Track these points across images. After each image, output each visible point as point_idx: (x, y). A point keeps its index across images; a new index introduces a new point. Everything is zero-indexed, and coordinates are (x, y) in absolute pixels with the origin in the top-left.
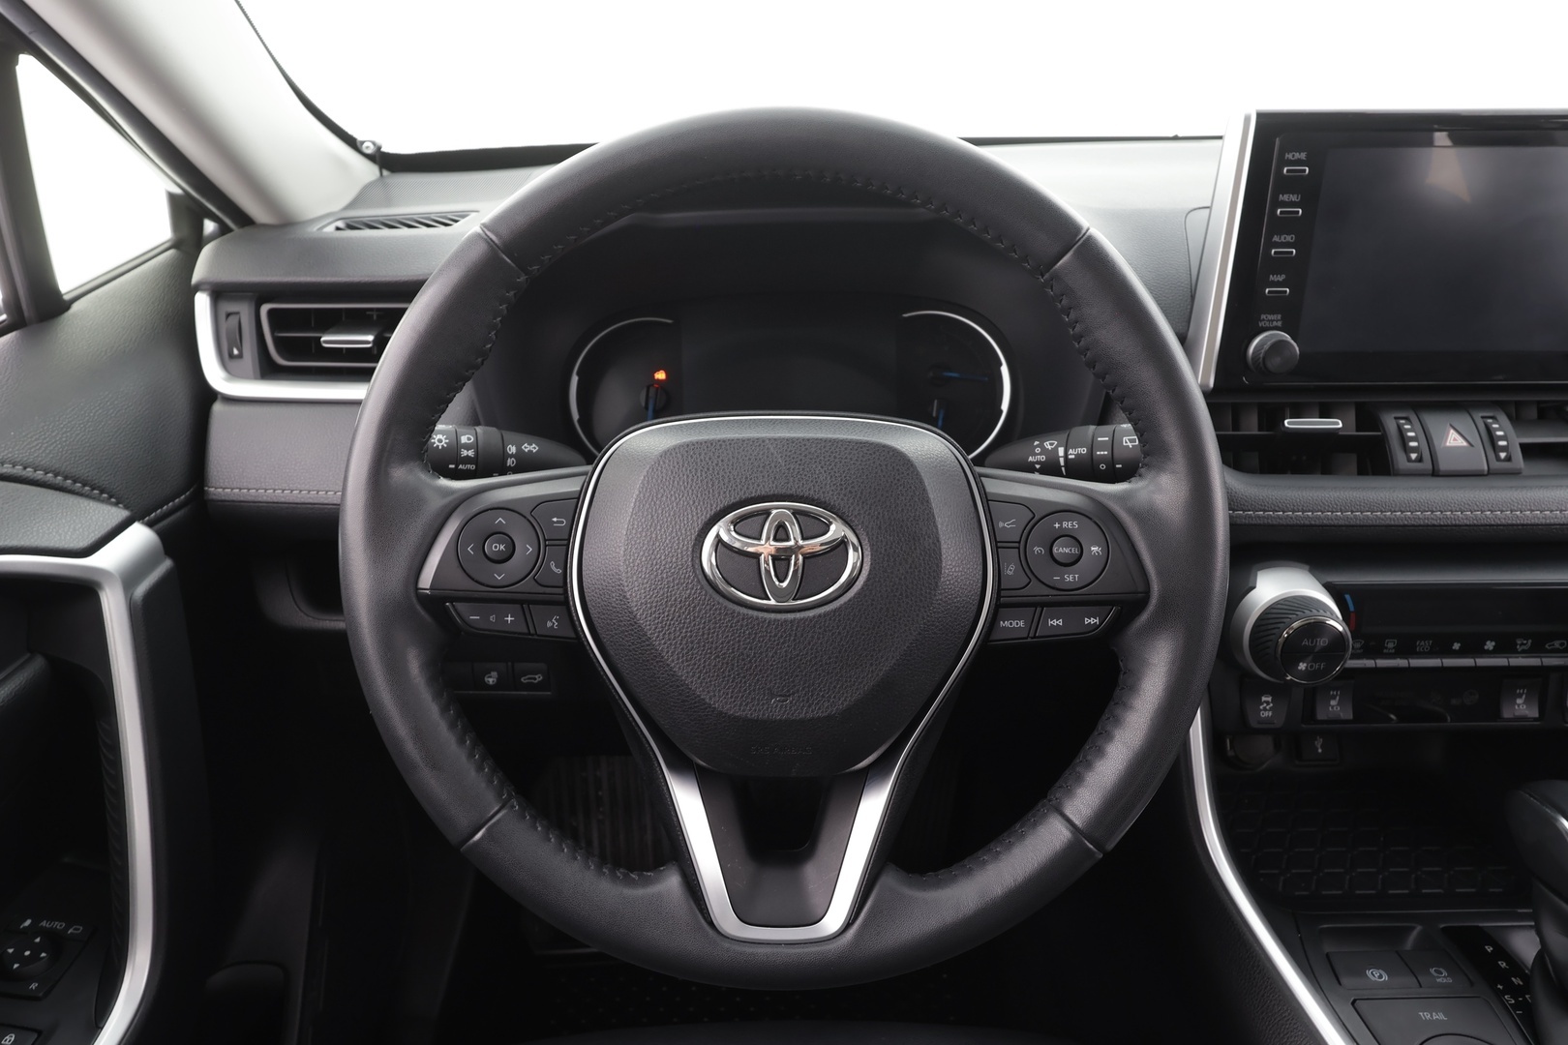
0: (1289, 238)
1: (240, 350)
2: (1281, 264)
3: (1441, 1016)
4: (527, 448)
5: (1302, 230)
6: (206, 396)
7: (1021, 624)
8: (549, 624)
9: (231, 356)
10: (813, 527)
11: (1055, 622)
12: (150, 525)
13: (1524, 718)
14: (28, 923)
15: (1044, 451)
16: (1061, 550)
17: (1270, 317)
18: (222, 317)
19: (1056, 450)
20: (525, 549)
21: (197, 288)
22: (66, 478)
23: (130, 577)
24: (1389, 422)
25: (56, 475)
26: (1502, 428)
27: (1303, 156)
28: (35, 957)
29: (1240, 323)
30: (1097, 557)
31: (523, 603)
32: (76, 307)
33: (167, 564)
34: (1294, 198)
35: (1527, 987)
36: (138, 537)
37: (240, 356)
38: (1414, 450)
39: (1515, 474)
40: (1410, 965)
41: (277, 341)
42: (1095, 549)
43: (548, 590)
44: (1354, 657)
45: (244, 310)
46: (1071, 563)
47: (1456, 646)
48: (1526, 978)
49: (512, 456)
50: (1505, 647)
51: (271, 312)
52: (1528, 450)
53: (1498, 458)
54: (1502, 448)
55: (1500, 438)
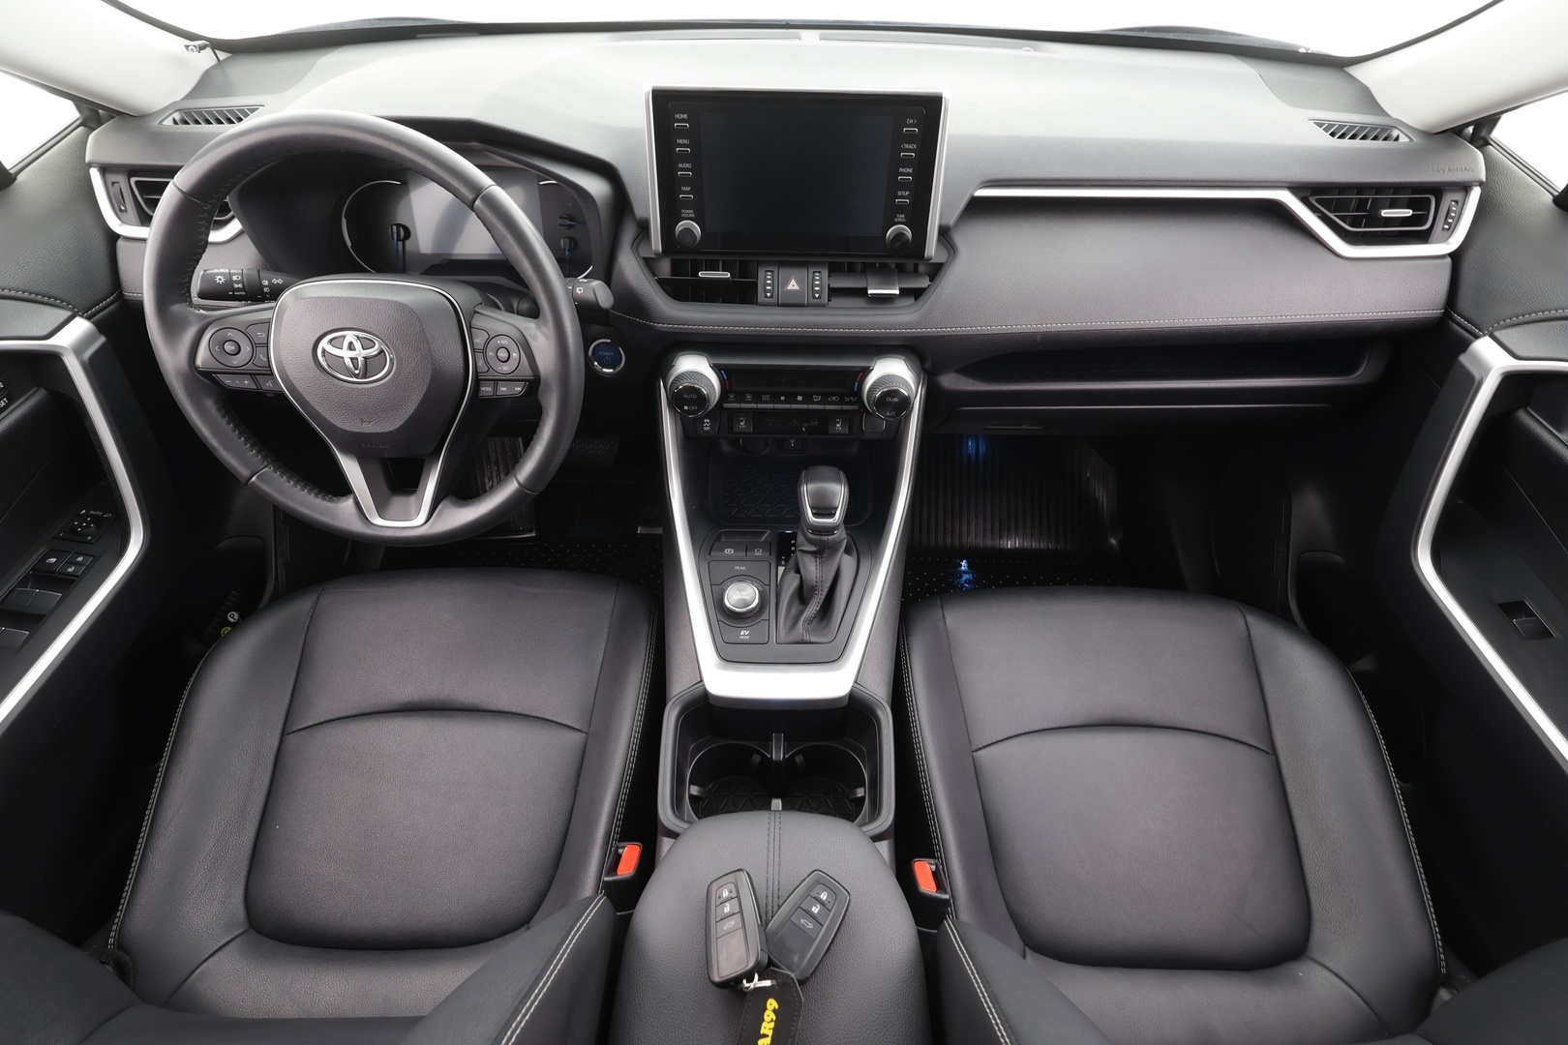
0: (688, 166)
1: (125, 206)
2: (686, 181)
3: (744, 568)
4: (275, 281)
5: (693, 161)
6: (113, 238)
7: (490, 390)
8: (266, 386)
9: (121, 210)
11: (503, 389)
12: (89, 318)
13: (841, 434)
14: (84, 511)
16: (503, 354)
17: (687, 211)
18: (110, 185)
20: (246, 349)
21: (90, 165)
22: (31, 293)
23: (78, 350)
24: (762, 273)
25: (24, 292)
26: (821, 278)
27: (685, 116)
28: (88, 526)
29: (669, 215)
30: (515, 359)
31: (252, 375)
32: (20, 178)
33: (102, 339)
34: (686, 142)
36: (80, 327)
37: (126, 211)
38: (769, 291)
39: (821, 305)
40: (749, 547)
41: (146, 201)
42: (514, 355)
43: (261, 369)
45: (121, 179)
49: (266, 286)
50: (809, 400)
51: (137, 182)
52: (834, 292)
53: (814, 297)
54: (817, 292)
55: (817, 286)
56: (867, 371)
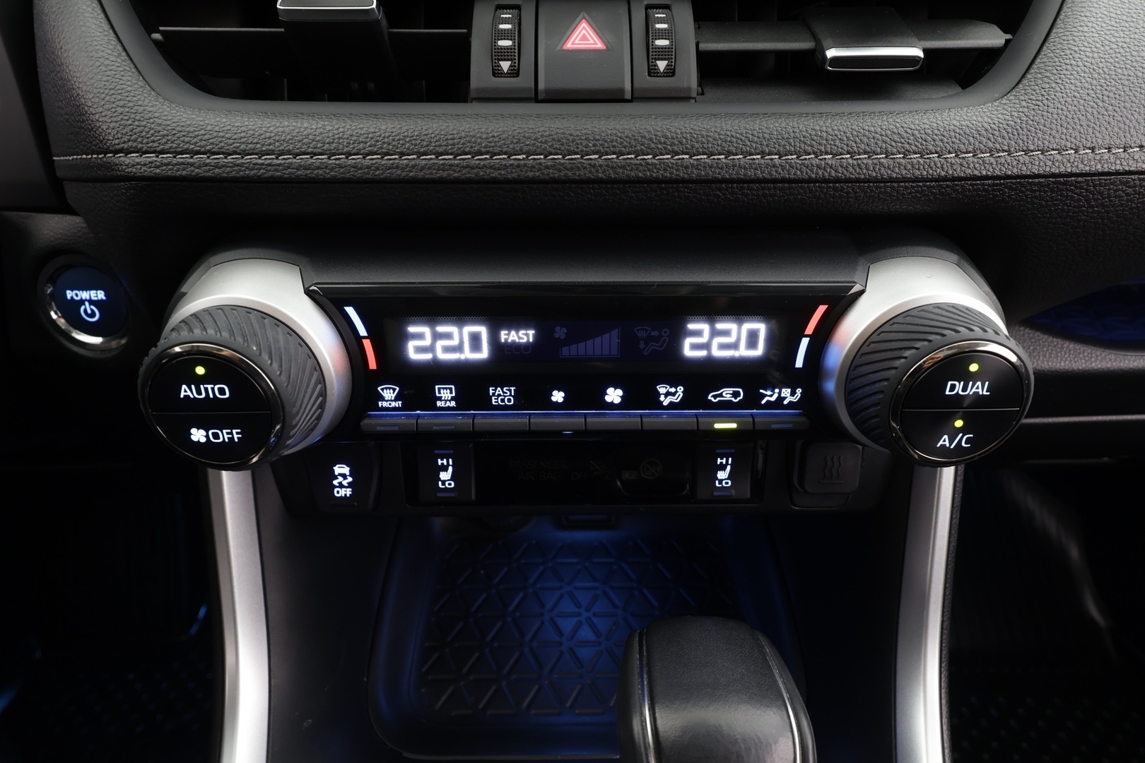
13: (733, 498)
39: (680, 97)
53: (653, 71)
54: (664, 53)
55: (662, 34)
56: (842, 302)
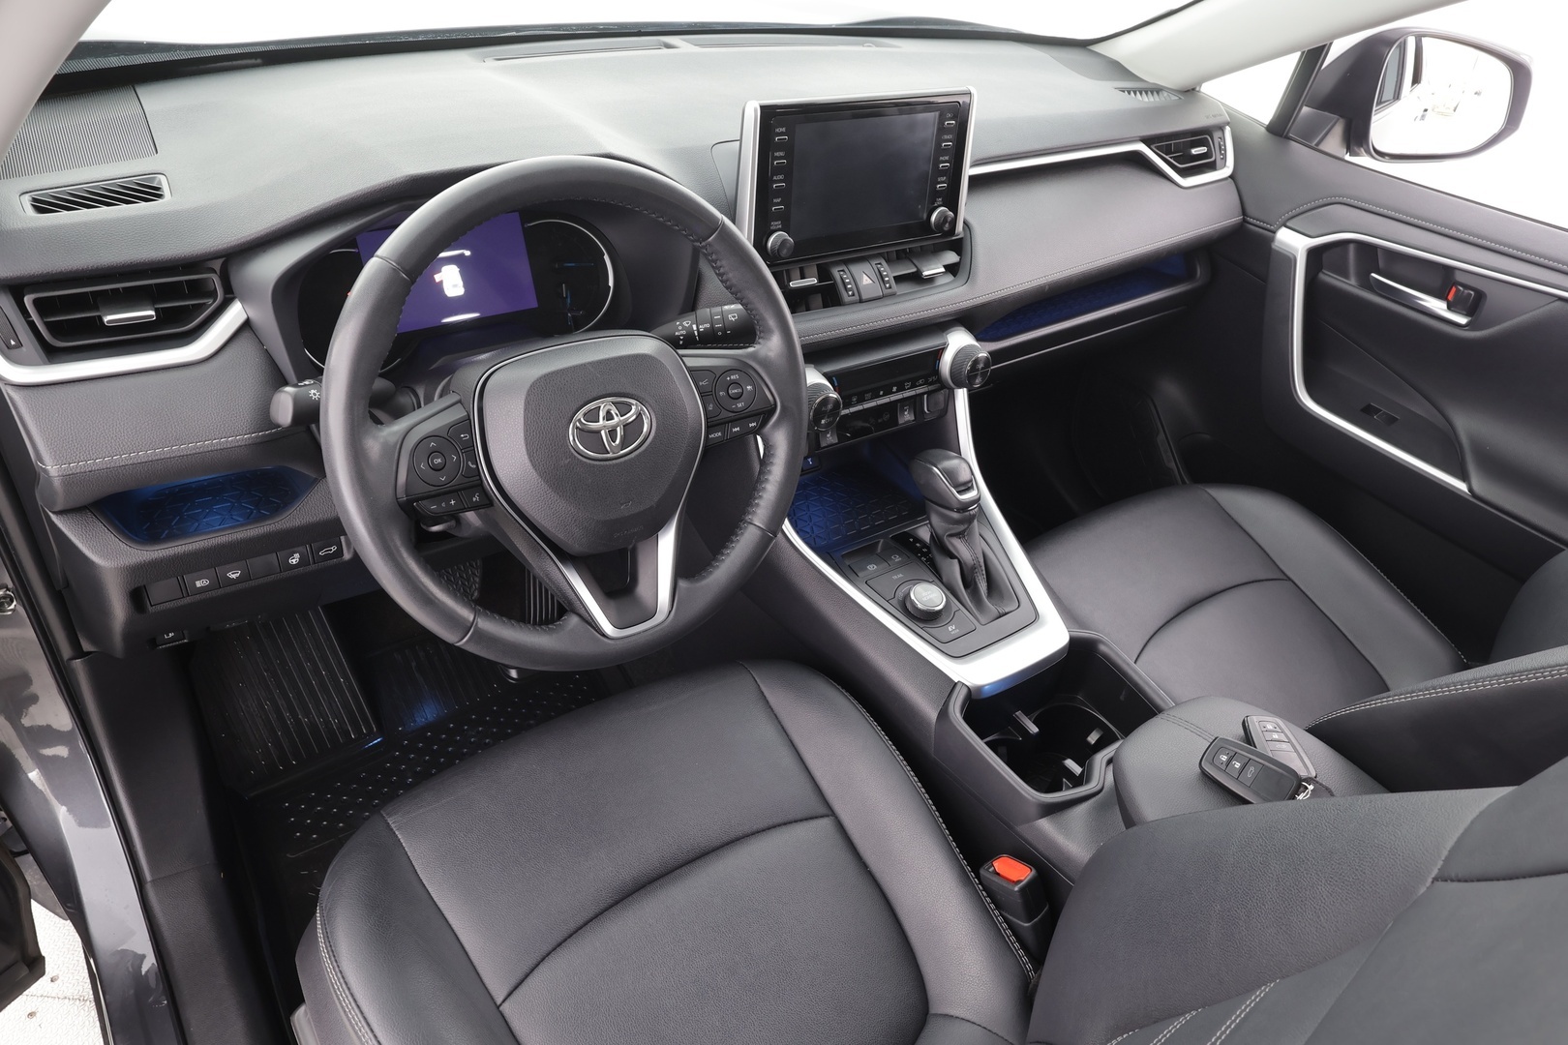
0: (781, 178)
1: (17, 340)
2: (779, 192)
3: (901, 575)
5: (787, 171)
7: (720, 434)
8: (474, 499)
9: (9, 346)
10: (624, 409)
11: (736, 429)
13: (909, 421)
15: (684, 328)
16: (733, 391)
17: (780, 224)
19: (691, 326)
20: (452, 458)
24: (836, 272)
26: (885, 269)
27: (784, 130)
30: (751, 392)
31: (459, 492)
34: (782, 154)
35: (929, 551)
37: (19, 345)
38: (851, 289)
39: (893, 295)
40: (884, 558)
41: (48, 325)
42: (749, 387)
43: (472, 479)
44: (844, 408)
45: (5, 304)
46: (738, 397)
47: (881, 393)
48: (928, 547)
50: (901, 389)
51: (36, 303)
52: (899, 279)
53: (886, 288)
54: (887, 282)
55: (885, 276)
